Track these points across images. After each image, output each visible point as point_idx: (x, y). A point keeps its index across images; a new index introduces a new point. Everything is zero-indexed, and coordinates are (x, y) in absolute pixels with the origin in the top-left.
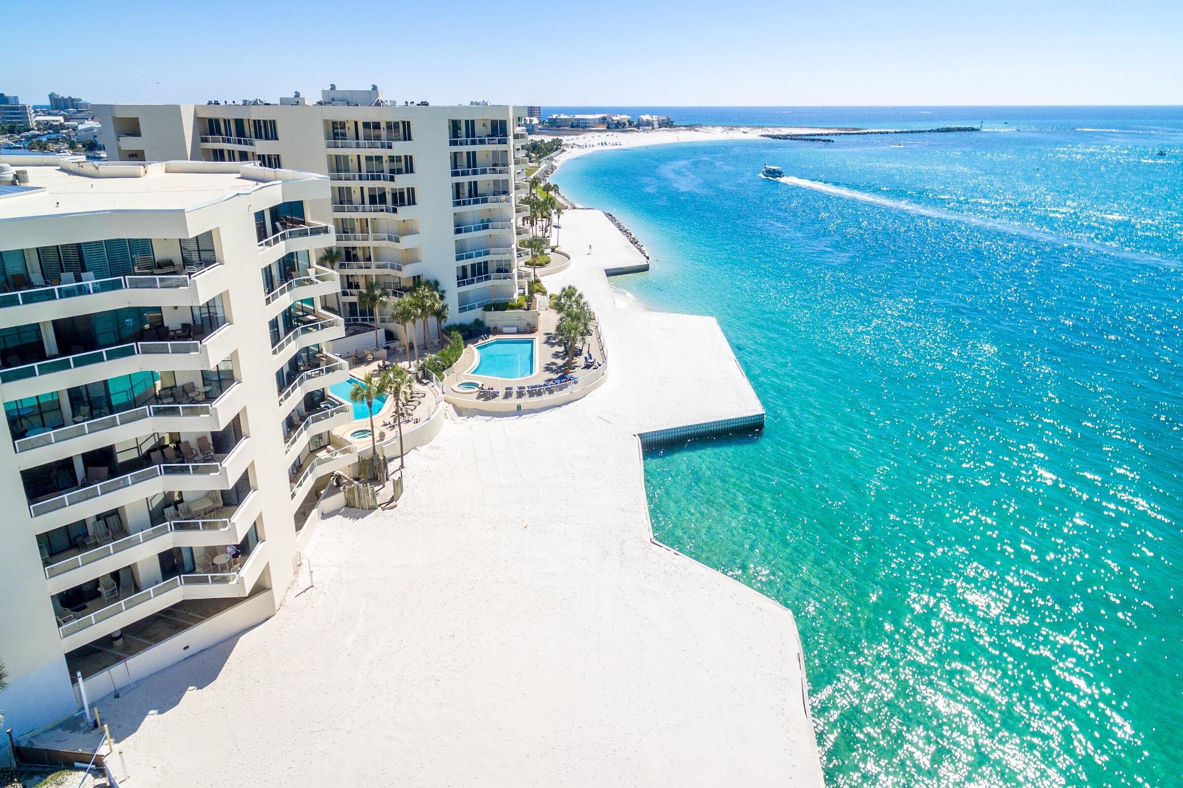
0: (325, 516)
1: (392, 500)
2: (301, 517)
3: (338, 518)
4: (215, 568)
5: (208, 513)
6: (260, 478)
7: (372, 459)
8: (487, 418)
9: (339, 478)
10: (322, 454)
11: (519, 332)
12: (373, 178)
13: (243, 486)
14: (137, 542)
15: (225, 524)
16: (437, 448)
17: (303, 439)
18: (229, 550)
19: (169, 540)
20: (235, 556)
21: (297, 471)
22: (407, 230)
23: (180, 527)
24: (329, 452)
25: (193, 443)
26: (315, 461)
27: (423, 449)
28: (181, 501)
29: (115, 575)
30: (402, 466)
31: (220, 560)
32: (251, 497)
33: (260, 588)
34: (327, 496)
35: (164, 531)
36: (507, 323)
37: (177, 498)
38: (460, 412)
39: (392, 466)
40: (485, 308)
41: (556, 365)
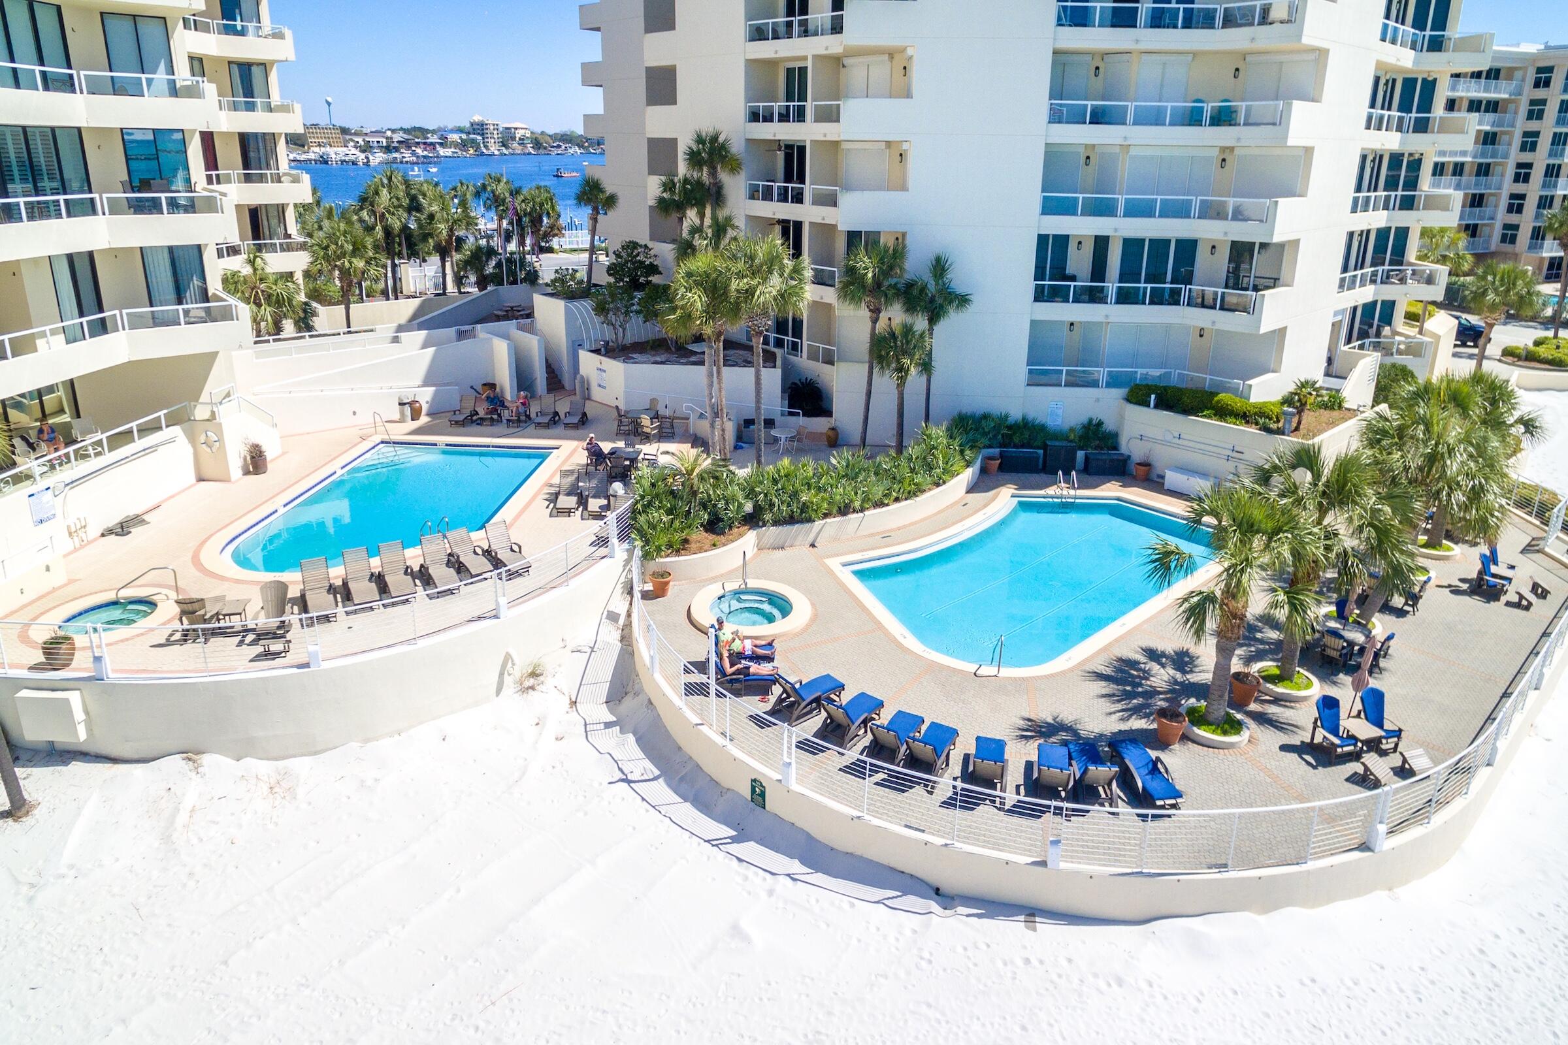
40: (1131, 391)
41: (1184, 672)
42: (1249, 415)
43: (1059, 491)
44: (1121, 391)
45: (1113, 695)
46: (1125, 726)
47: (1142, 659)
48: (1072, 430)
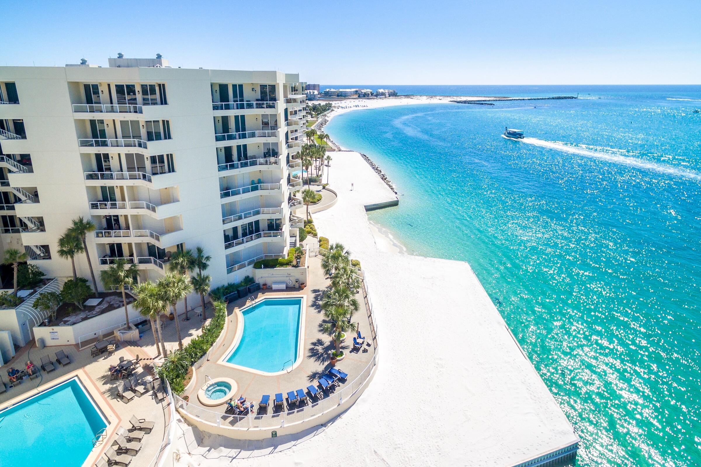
11: (287, 290)
12: (129, 144)
22: (164, 198)
36: (275, 280)
40: (255, 265)
41: (323, 345)
42: (288, 263)
43: (249, 304)
44: (252, 266)
45: (316, 360)
46: (325, 366)
47: (313, 347)
48: (241, 282)
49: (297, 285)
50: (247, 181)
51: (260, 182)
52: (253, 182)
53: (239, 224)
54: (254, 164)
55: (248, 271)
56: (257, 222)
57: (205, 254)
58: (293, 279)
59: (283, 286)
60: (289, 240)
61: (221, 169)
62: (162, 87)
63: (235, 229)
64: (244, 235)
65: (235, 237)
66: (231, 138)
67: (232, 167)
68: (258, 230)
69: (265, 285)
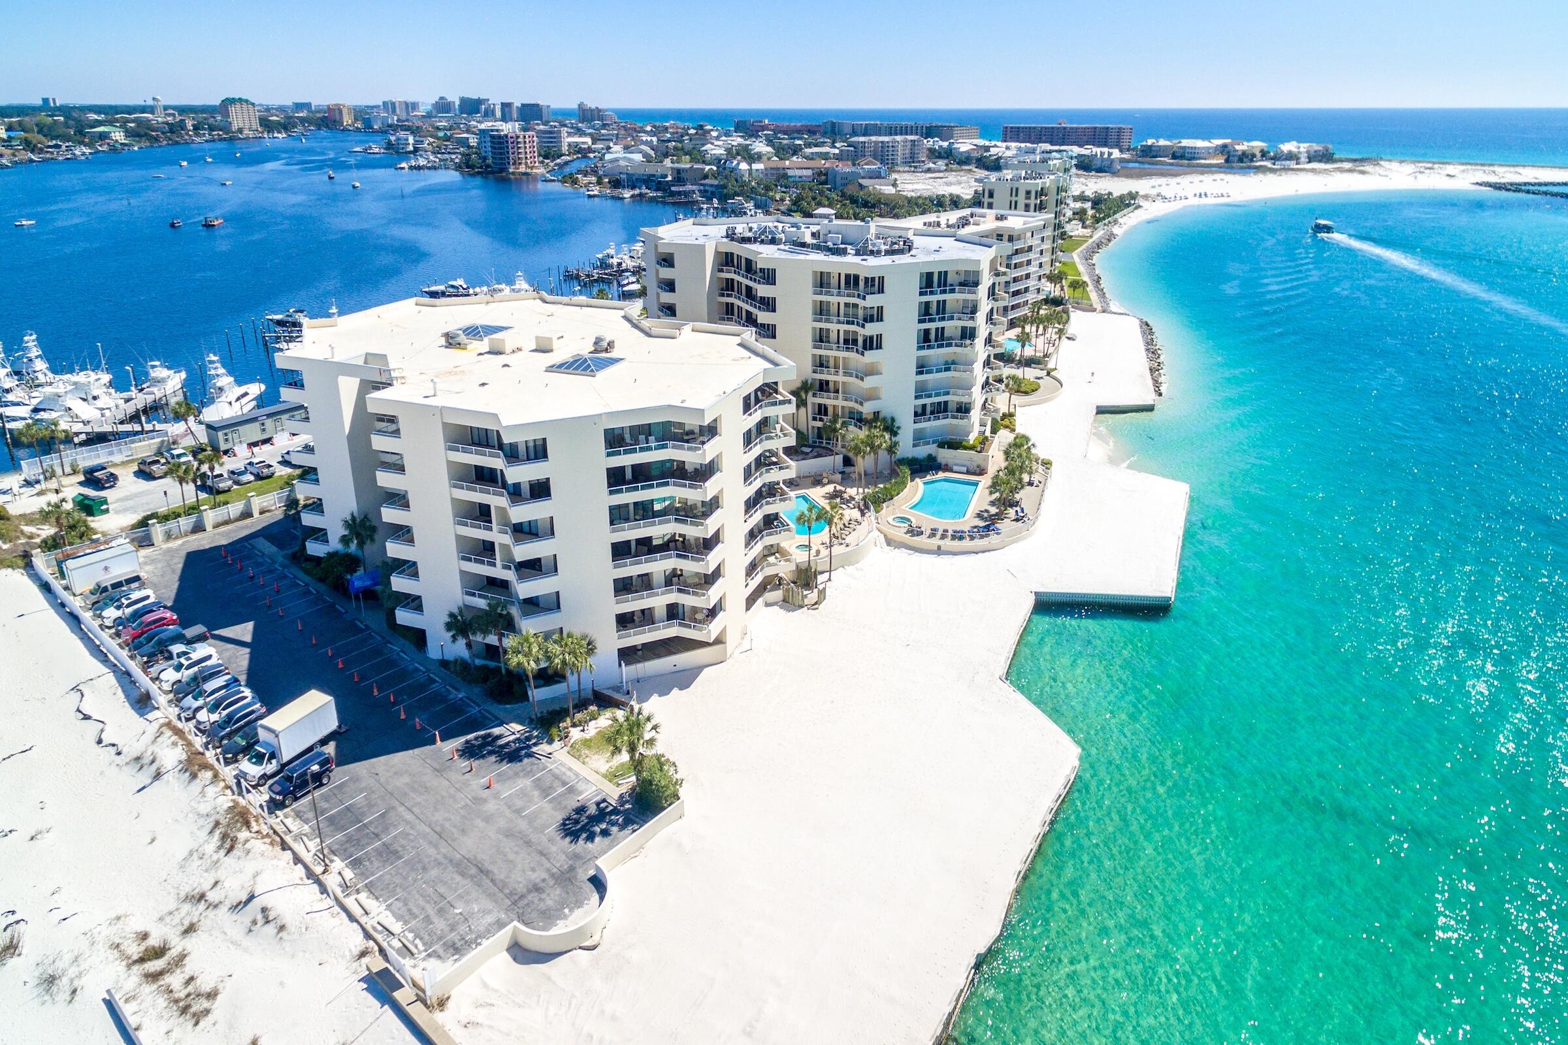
0: (767, 605)
1: (816, 603)
2: (751, 601)
3: (776, 608)
4: (695, 621)
5: (696, 586)
6: (727, 570)
7: (807, 569)
8: (910, 552)
9: (781, 579)
10: (771, 559)
11: (968, 472)
12: (848, 323)
13: (717, 574)
14: (657, 595)
15: (704, 595)
16: (861, 570)
17: (758, 548)
18: (704, 611)
19: (673, 597)
20: (707, 616)
21: (752, 568)
22: (871, 371)
23: (680, 591)
24: (776, 558)
25: (692, 541)
26: (765, 564)
27: (849, 569)
28: (682, 575)
29: (643, 611)
30: (830, 580)
31: (699, 616)
32: (721, 580)
33: (719, 641)
34: (771, 590)
35: (671, 591)
36: (957, 461)
37: (679, 573)
38: (889, 542)
39: (821, 578)
40: (939, 444)
41: (989, 513)
42: (972, 448)
43: (929, 478)
44: (935, 445)
45: (981, 519)
46: (986, 524)
47: (980, 512)
48: (925, 457)
49: (978, 471)
50: (942, 361)
51: (954, 363)
52: (946, 363)
53: (928, 401)
54: (949, 345)
55: (931, 449)
56: (946, 403)
57: (896, 424)
58: (975, 464)
59: (964, 469)
60: (977, 429)
61: (920, 348)
62: (882, 279)
63: (924, 406)
64: (932, 413)
65: (924, 413)
66: (931, 320)
67: (929, 347)
68: (946, 410)
69: (946, 465)
